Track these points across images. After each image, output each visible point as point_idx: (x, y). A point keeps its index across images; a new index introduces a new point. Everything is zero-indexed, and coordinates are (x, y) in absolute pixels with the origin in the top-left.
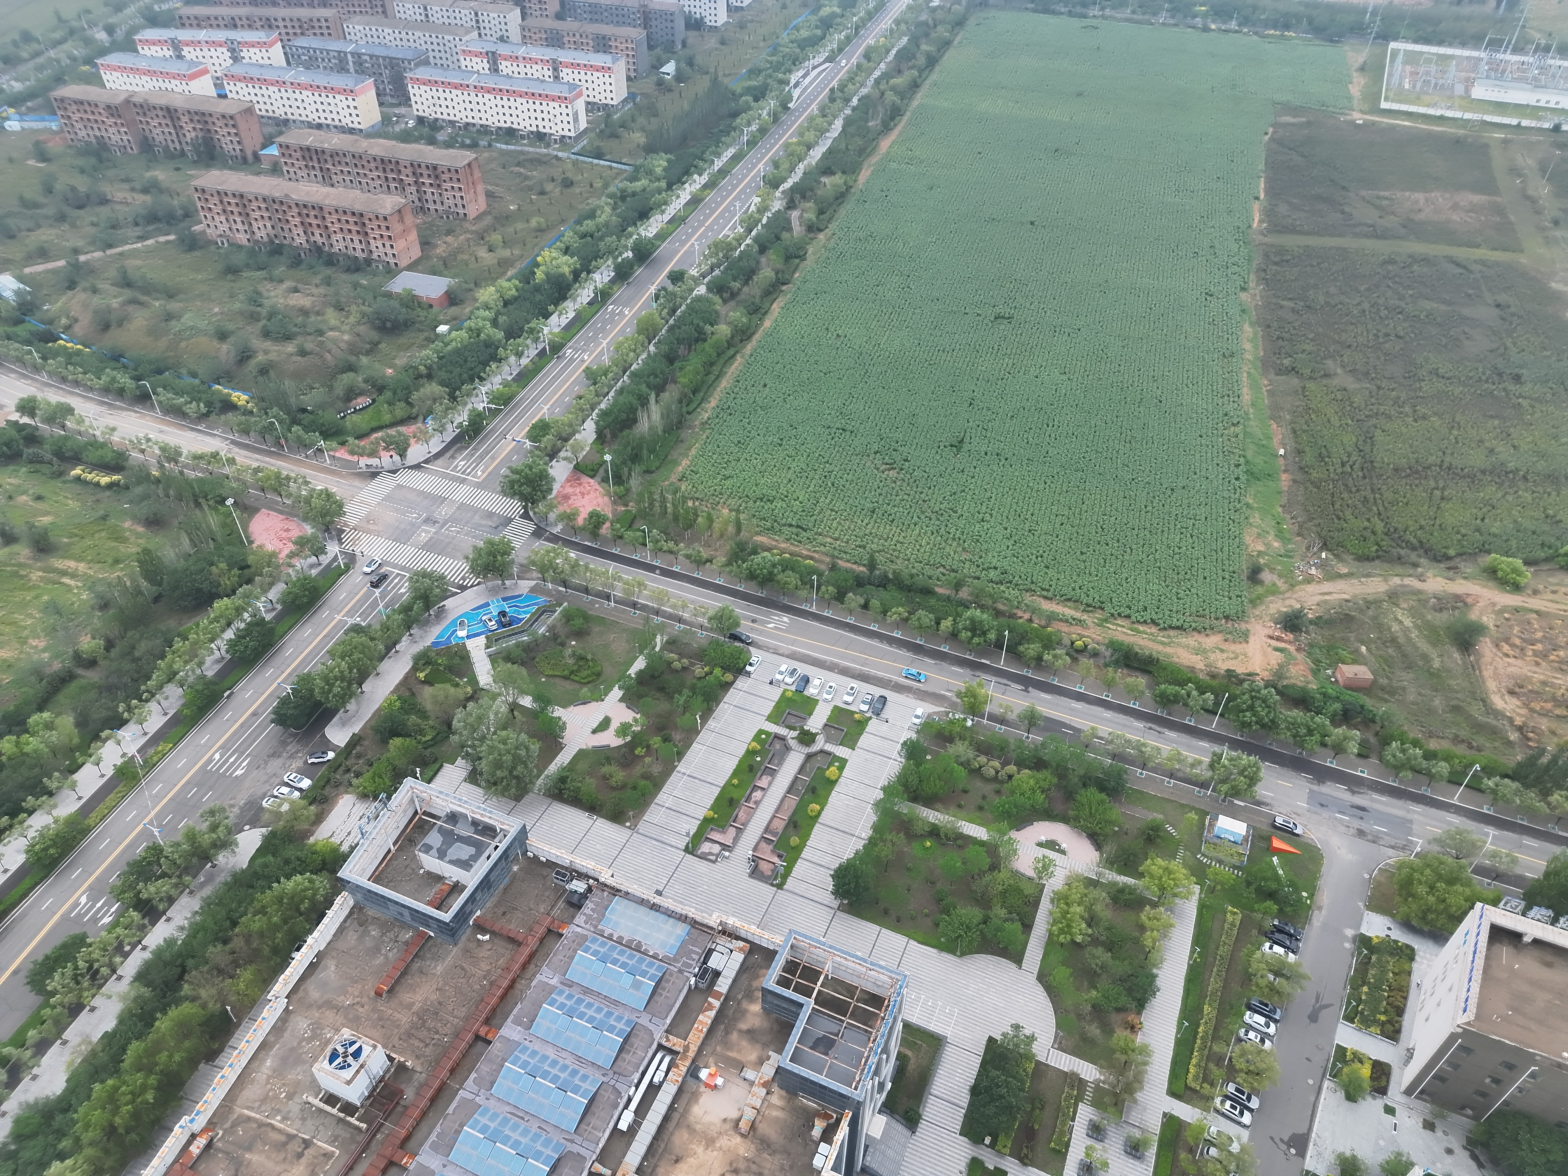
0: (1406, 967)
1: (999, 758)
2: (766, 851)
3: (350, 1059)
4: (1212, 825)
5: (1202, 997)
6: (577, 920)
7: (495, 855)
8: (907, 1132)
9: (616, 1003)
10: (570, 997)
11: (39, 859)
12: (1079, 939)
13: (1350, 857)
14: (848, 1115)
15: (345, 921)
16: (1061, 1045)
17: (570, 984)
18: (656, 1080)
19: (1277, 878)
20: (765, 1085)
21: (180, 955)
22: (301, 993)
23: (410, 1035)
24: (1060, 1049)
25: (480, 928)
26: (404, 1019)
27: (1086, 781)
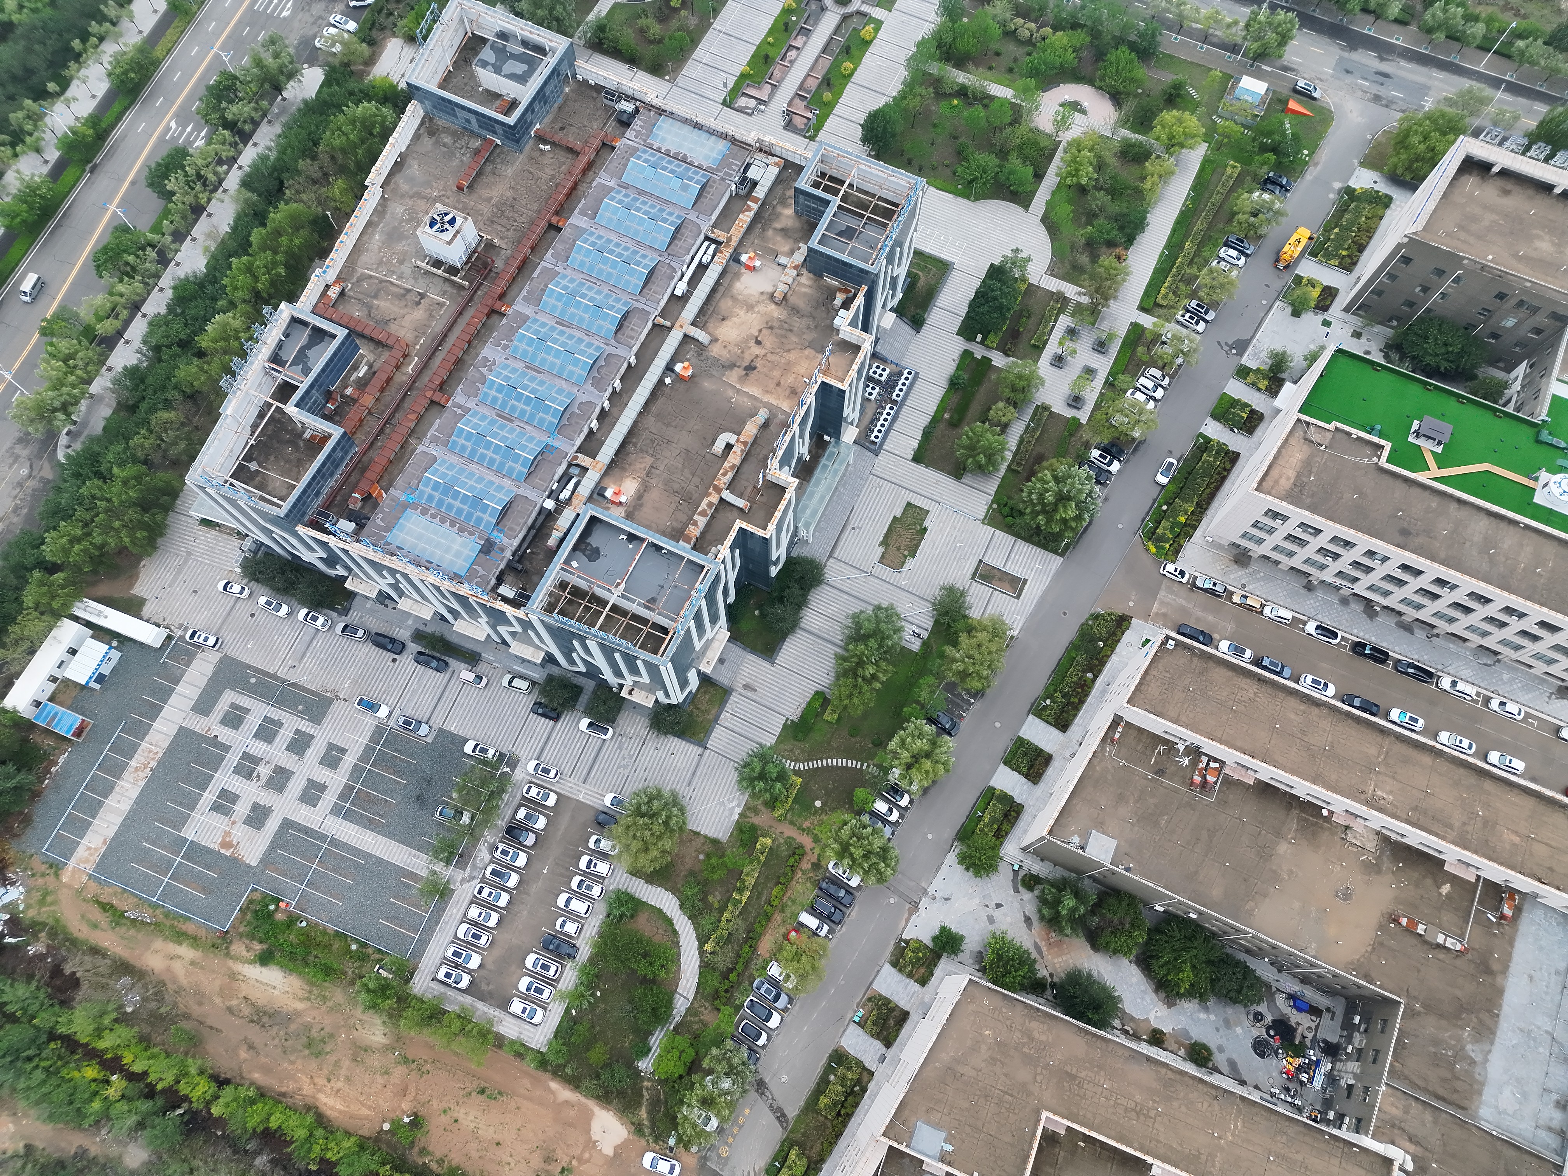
0: (1380, 213)
1: (1035, 21)
2: (799, 107)
3: (447, 226)
4: (1233, 87)
5: (1186, 238)
6: (627, 135)
7: (547, 71)
8: (912, 332)
9: (667, 202)
10: (626, 196)
11: (122, 82)
12: (1084, 181)
13: (1359, 119)
14: (865, 289)
15: (418, 129)
16: (1052, 271)
17: (626, 187)
18: (704, 261)
19: (1284, 134)
20: (796, 268)
21: (274, 169)
22: (392, 186)
23: (493, 222)
24: (1052, 275)
25: (541, 139)
26: (486, 210)
27: (1119, 41)
